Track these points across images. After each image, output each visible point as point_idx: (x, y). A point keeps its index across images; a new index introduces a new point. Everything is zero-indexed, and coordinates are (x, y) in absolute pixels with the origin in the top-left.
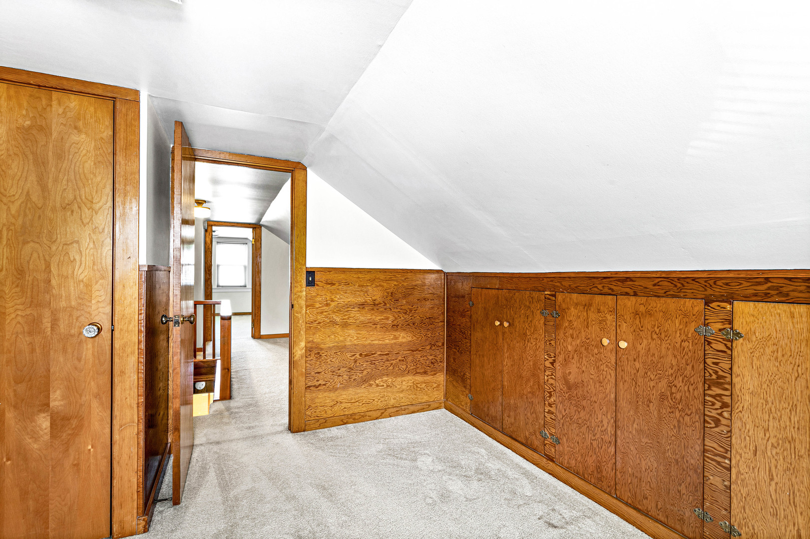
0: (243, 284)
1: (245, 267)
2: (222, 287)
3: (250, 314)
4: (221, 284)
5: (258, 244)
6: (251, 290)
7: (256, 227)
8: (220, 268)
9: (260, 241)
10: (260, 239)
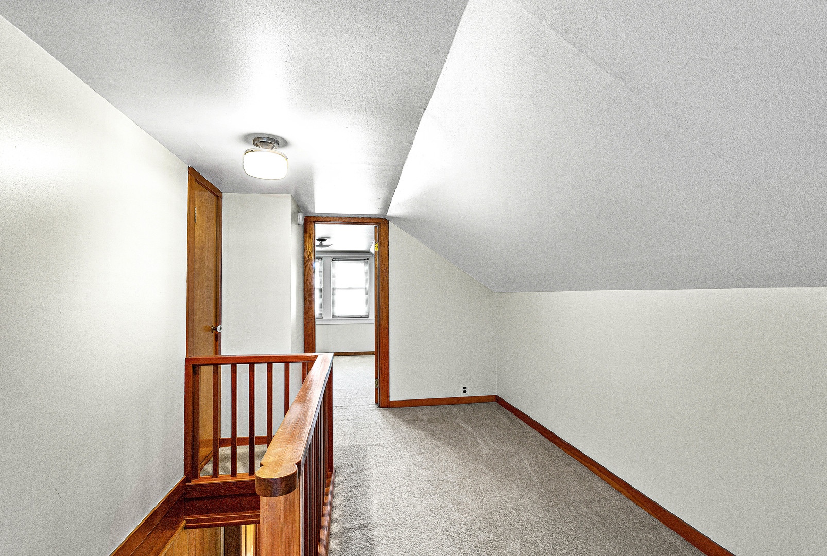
0: (363, 313)
1: (367, 291)
2: (339, 317)
3: (373, 354)
4: (337, 313)
5: (384, 250)
6: (373, 322)
7: (380, 223)
8: (337, 292)
9: (386, 245)
10: (386, 242)
